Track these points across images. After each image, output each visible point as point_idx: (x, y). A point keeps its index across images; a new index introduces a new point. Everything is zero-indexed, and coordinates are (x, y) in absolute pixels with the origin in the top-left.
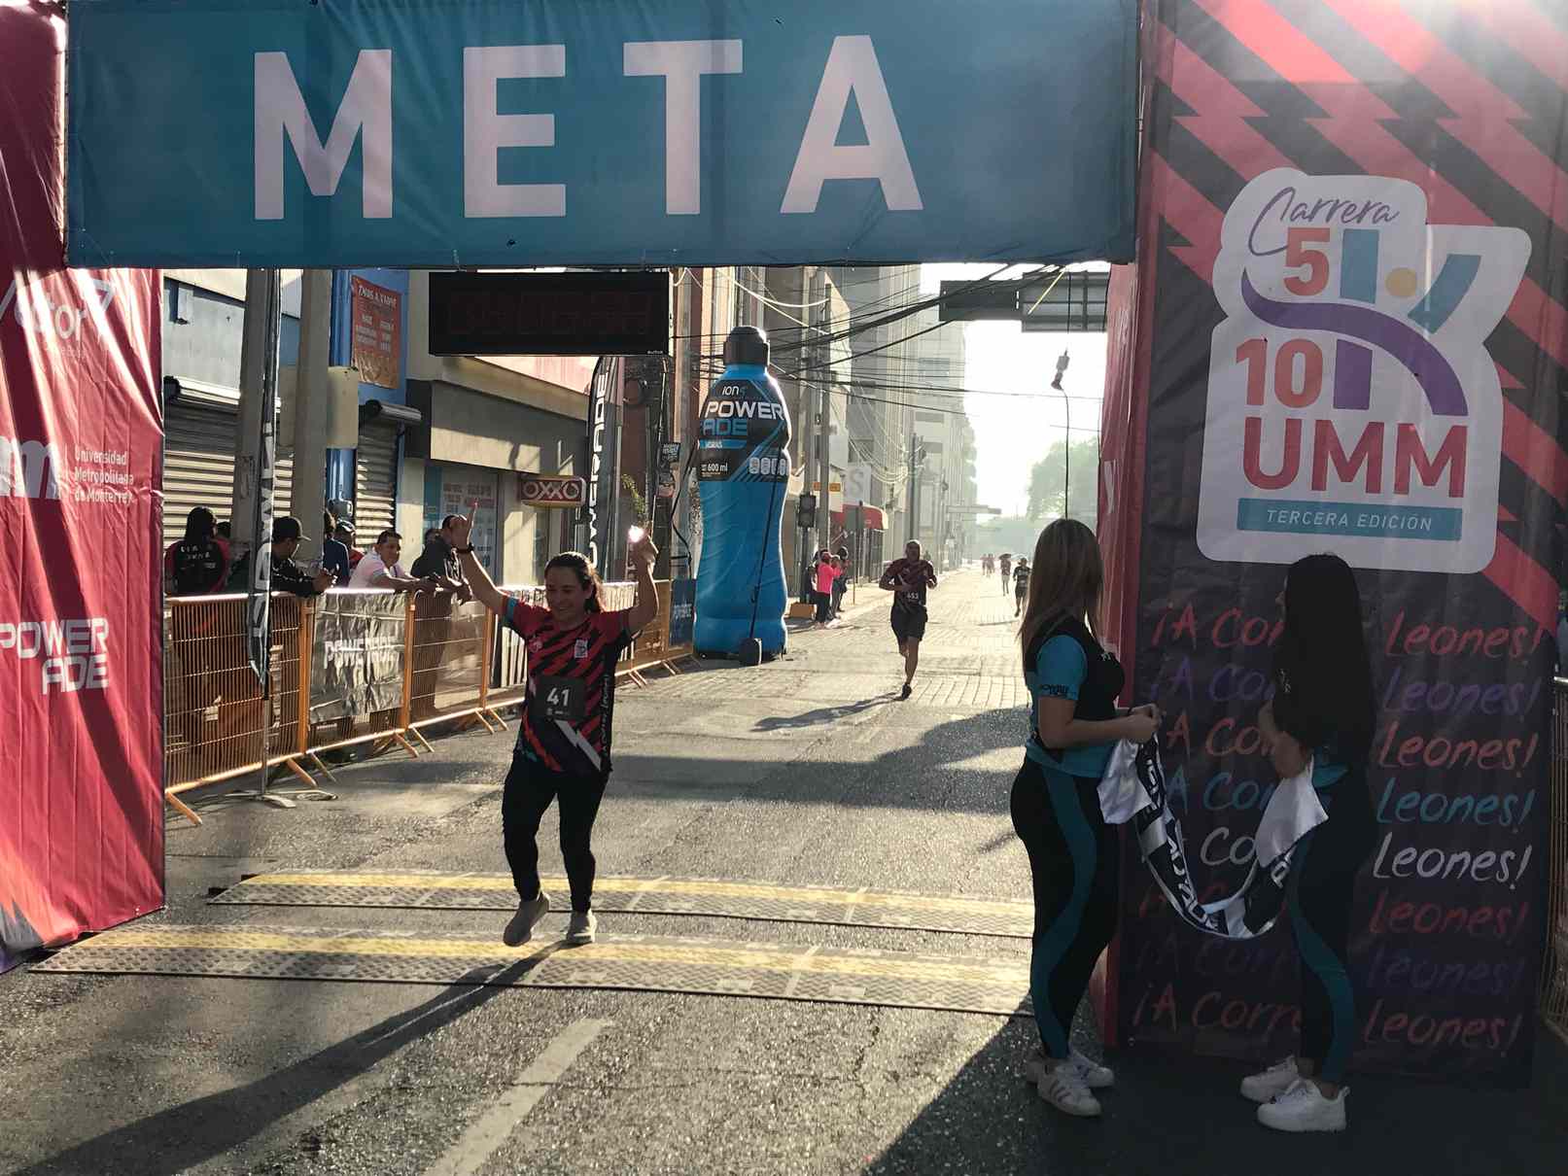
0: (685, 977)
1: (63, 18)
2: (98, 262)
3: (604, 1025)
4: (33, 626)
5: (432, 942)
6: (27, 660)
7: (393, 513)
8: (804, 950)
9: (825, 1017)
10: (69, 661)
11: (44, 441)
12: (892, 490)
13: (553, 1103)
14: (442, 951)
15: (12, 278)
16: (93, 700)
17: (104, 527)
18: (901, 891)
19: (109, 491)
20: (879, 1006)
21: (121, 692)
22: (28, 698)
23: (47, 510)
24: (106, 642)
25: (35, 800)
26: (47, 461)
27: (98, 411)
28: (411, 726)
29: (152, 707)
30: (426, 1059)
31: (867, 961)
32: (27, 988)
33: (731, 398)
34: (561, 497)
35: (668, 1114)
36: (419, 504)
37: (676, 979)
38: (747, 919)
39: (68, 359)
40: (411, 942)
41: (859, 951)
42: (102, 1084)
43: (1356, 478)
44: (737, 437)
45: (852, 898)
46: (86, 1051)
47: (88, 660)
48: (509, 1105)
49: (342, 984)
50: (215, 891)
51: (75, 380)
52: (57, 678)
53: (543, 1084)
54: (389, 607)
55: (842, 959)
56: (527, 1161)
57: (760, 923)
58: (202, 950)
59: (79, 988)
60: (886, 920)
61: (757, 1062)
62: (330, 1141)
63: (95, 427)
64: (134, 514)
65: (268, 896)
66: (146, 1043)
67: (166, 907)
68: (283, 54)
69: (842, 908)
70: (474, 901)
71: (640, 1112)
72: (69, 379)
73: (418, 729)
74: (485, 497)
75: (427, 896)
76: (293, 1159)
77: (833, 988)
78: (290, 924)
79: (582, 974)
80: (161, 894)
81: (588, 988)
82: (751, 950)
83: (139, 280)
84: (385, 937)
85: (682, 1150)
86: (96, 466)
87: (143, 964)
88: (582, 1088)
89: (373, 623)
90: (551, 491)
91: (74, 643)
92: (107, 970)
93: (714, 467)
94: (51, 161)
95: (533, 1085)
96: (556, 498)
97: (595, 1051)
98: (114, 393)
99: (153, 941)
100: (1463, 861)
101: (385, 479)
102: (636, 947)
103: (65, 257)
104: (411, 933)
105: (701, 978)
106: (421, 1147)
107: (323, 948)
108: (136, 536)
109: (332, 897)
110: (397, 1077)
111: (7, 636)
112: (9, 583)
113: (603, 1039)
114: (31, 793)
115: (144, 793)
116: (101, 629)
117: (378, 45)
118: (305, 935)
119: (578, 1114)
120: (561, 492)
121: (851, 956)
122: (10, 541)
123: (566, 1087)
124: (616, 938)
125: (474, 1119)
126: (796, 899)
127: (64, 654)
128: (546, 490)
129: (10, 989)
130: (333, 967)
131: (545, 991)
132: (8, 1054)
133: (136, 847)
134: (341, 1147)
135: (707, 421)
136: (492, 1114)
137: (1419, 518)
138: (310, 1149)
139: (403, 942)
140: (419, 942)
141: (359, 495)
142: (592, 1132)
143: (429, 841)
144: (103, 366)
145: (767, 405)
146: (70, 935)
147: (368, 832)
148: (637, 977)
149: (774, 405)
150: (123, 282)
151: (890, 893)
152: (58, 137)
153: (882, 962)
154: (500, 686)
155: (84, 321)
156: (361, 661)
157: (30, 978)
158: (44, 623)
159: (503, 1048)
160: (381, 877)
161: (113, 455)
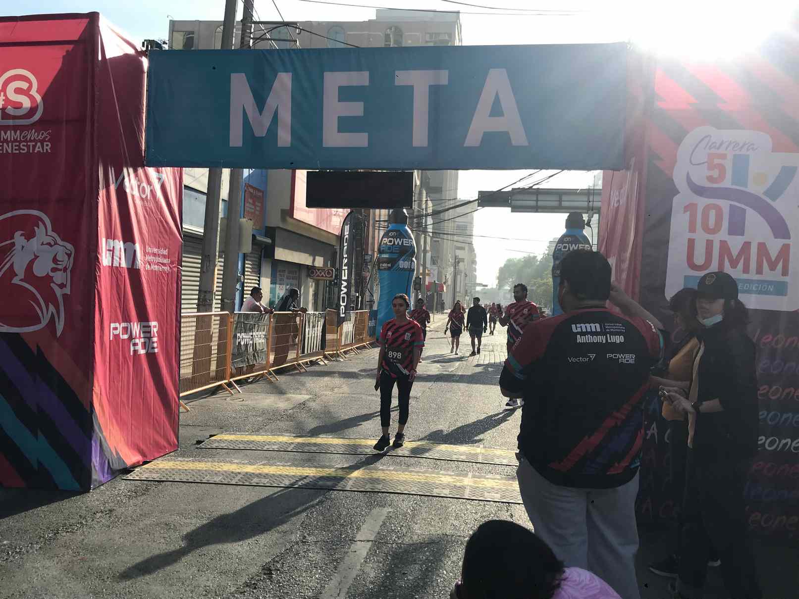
0: (418, 488)
1: (146, 58)
2: (158, 164)
3: (388, 510)
4: (127, 324)
5: (301, 468)
6: (124, 340)
7: (259, 281)
8: (466, 475)
9: (486, 509)
10: (142, 340)
11: (134, 242)
12: (446, 276)
13: (376, 551)
14: (307, 473)
15: (122, 170)
16: (151, 357)
17: (158, 282)
18: (498, 447)
19: (160, 266)
20: (509, 503)
21: (163, 353)
22: (124, 358)
23: (134, 272)
24: (157, 332)
25: (126, 402)
26: (135, 251)
27: (156, 229)
28: (270, 369)
29: (175, 361)
30: (311, 526)
31: (498, 481)
32: (123, 488)
33: (392, 237)
34: (324, 276)
35: (431, 558)
36: (269, 278)
37: (413, 488)
38: (435, 459)
39: (145, 208)
40: (291, 468)
41: (490, 476)
42: (164, 538)
43: (738, 267)
44: (394, 253)
45: (478, 450)
46: (154, 520)
47: (149, 340)
48: (355, 552)
49: (264, 487)
50: (199, 442)
51: (147, 216)
52: (137, 348)
53: (368, 541)
54: (263, 319)
55: (485, 480)
56: (372, 583)
57: (442, 461)
58: (199, 470)
59: (146, 488)
60: (497, 461)
61: (463, 530)
62: (276, 570)
63: (155, 238)
64: (170, 275)
65: (223, 445)
66: (181, 517)
67: (179, 449)
68: (244, 74)
69: (476, 455)
70: (315, 448)
71: (417, 557)
72: (145, 217)
73: (273, 371)
74: (294, 275)
75: (293, 446)
76: (261, 579)
77: (486, 494)
78: (235, 458)
79: (371, 485)
80: (177, 443)
81: (375, 492)
82: (442, 474)
83: (174, 173)
84: (279, 465)
85: (445, 578)
86: (154, 255)
87: (173, 477)
88: (388, 543)
89: (256, 326)
90: (321, 273)
91: (143, 332)
92: (158, 479)
93: (385, 265)
94: (140, 119)
95: (364, 541)
96: (323, 276)
97: (388, 524)
98: (163, 222)
99: (176, 466)
100: (788, 442)
101: (256, 267)
102: (393, 472)
103: (145, 163)
104: (289, 464)
105: (426, 488)
106: (320, 573)
107: (253, 470)
108: (170, 286)
109: (251, 446)
110: (300, 536)
111: (115, 329)
112: (117, 305)
113: (389, 518)
114: (125, 400)
115: (171, 398)
116: (155, 327)
117: (286, 71)
118: (243, 464)
119: (390, 558)
120: (325, 274)
121: (488, 478)
122: (118, 285)
123: (379, 543)
124: (381, 468)
125: (342, 559)
126: (455, 450)
127: (140, 337)
128: (318, 273)
129: (115, 488)
130: (259, 479)
131: (356, 493)
132: (118, 521)
133: (167, 423)
134: (282, 573)
135: (384, 246)
136: (348, 556)
137: (768, 285)
138: (268, 574)
139: (288, 468)
140: (294, 468)
141: (246, 273)
142: (399, 568)
143: (287, 421)
144: (158, 210)
145: (407, 240)
146: (138, 462)
147: (260, 416)
148: (396, 487)
149: (410, 240)
150: (168, 173)
151: (494, 448)
152: (143, 109)
153: (504, 481)
154: (304, 353)
155: (151, 191)
156: (251, 342)
157: (123, 483)
158: (132, 323)
159: (345, 521)
160: (271, 437)
161: (162, 250)
